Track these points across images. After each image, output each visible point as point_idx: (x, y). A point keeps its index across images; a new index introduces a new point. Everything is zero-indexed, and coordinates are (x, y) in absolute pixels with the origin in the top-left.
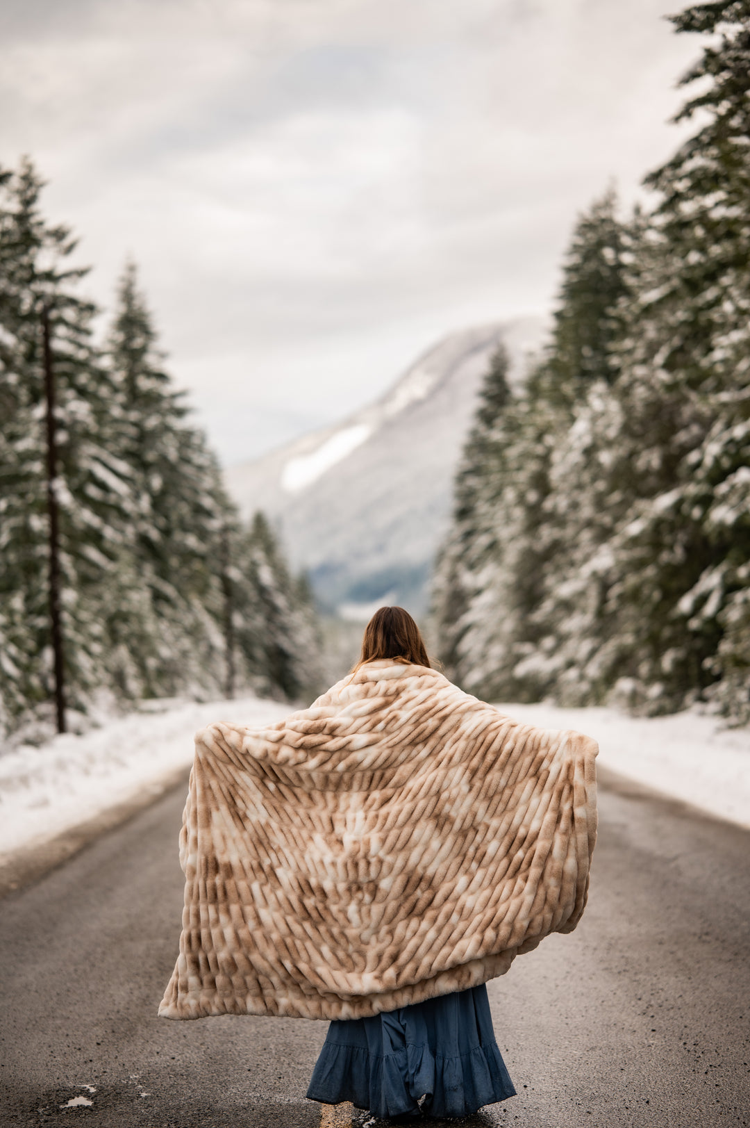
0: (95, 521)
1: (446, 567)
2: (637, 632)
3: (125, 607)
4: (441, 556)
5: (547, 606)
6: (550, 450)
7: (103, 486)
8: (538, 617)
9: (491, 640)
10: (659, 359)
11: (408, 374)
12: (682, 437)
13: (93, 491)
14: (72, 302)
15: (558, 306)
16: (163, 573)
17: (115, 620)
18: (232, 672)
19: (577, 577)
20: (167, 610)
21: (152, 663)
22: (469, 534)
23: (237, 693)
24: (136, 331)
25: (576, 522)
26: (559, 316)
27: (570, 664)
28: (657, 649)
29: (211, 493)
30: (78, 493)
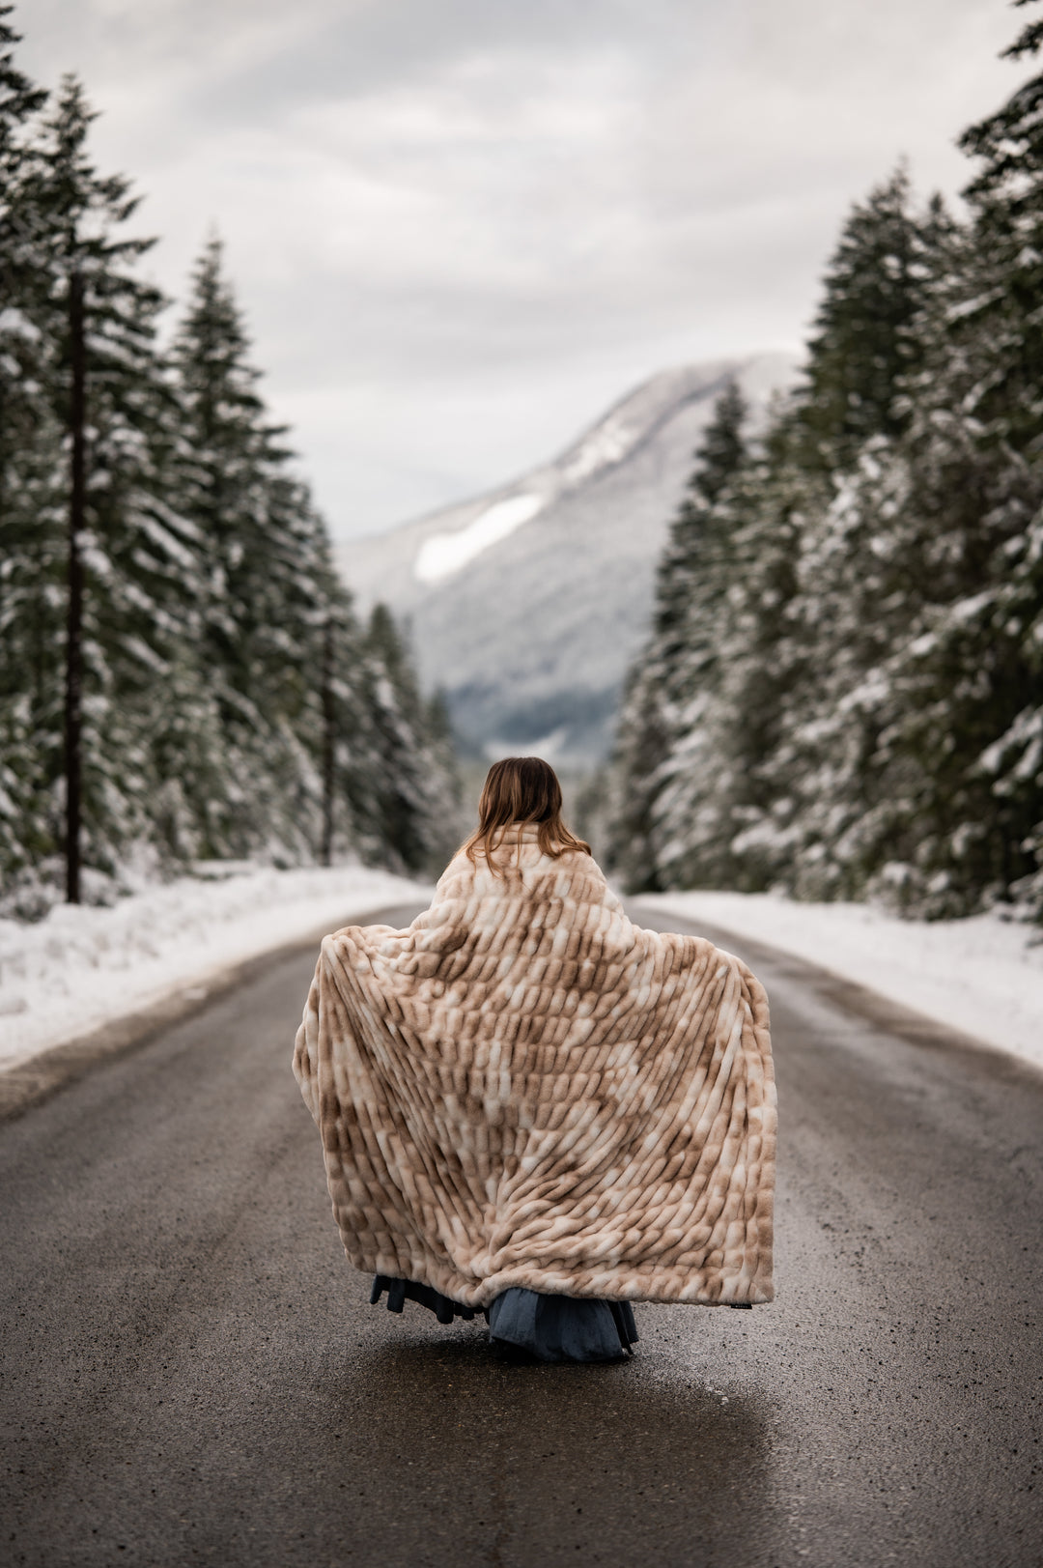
0: (145, 602)
1: (640, 693)
2: (918, 797)
3: (179, 724)
4: (634, 677)
5: (784, 754)
6: (798, 532)
7: (158, 553)
8: (769, 769)
9: (698, 800)
10: (970, 402)
11: (599, 425)
12: (996, 516)
13: (143, 559)
14: (128, 286)
15: (815, 334)
16: (240, 683)
17: (164, 744)
18: (330, 828)
19: (830, 715)
20: (242, 735)
21: (215, 807)
22: (675, 650)
23: (336, 858)
24: (217, 334)
25: (831, 635)
26: (816, 347)
27: (813, 838)
28: (944, 823)
29: (312, 573)
30: (122, 561)
